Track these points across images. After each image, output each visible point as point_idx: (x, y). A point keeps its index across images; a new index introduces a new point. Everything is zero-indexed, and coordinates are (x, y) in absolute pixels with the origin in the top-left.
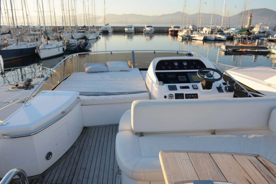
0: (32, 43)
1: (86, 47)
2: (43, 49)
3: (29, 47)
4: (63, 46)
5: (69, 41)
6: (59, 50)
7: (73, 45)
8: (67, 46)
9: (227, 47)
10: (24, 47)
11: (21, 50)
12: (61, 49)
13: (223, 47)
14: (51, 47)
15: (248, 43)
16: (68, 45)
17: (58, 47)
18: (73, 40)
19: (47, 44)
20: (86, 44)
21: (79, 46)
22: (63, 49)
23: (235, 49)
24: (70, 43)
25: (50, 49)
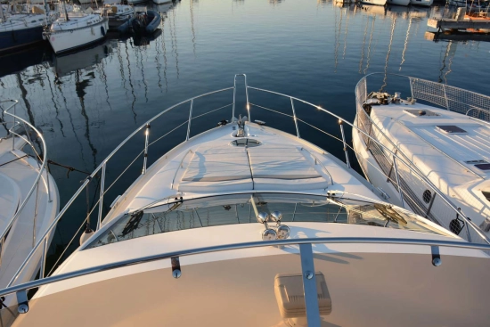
0: (37, 18)
1: (150, 24)
2: (57, 32)
3: (31, 26)
4: (100, 23)
5: (115, 9)
6: (92, 32)
7: (123, 18)
8: (111, 20)
9: (440, 24)
10: (18, 26)
11: (13, 33)
12: (97, 30)
13: (432, 24)
14: (75, 26)
15: (481, 13)
16: (114, 19)
17: (90, 25)
18: (125, 7)
19: (68, 20)
20: (150, 17)
21: (134, 22)
22: (102, 28)
23: (456, 27)
24: (119, 13)
25: (71, 30)
